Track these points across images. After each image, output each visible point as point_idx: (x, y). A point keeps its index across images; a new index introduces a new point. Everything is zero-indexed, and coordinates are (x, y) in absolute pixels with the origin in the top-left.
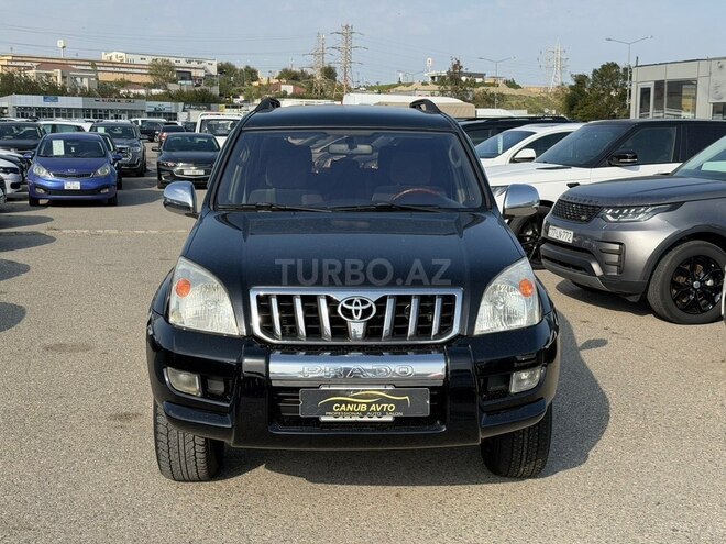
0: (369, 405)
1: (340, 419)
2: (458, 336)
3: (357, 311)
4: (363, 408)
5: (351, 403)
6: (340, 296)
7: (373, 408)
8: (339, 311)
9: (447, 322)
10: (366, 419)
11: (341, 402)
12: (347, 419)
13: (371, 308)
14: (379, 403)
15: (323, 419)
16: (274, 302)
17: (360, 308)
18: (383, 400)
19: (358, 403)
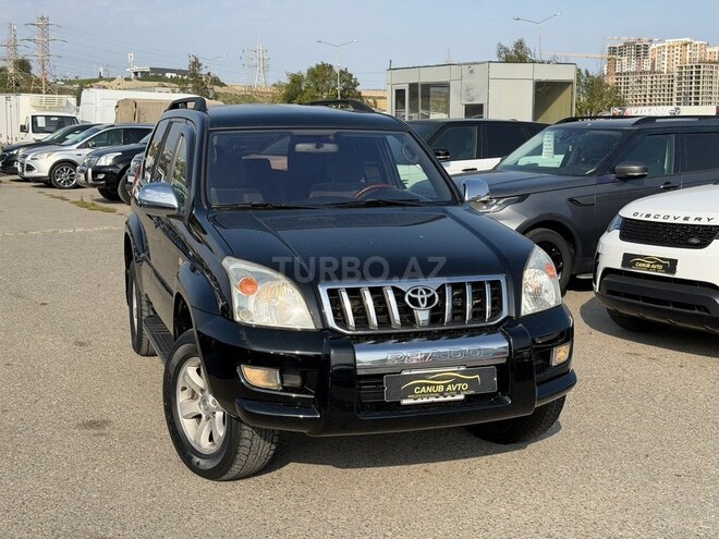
0: (446, 386)
1: (419, 401)
2: (508, 318)
3: (423, 300)
4: (441, 389)
5: (430, 385)
6: (405, 285)
7: (449, 388)
8: (407, 300)
9: (497, 304)
10: (441, 399)
11: (421, 385)
12: (425, 400)
13: (434, 295)
14: (454, 383)
15: (405, 402)
16: (345, 296)
17: (426, 296)
18: (457, 380)
19: (436, 385)
